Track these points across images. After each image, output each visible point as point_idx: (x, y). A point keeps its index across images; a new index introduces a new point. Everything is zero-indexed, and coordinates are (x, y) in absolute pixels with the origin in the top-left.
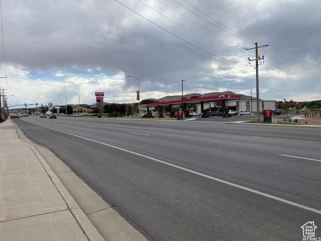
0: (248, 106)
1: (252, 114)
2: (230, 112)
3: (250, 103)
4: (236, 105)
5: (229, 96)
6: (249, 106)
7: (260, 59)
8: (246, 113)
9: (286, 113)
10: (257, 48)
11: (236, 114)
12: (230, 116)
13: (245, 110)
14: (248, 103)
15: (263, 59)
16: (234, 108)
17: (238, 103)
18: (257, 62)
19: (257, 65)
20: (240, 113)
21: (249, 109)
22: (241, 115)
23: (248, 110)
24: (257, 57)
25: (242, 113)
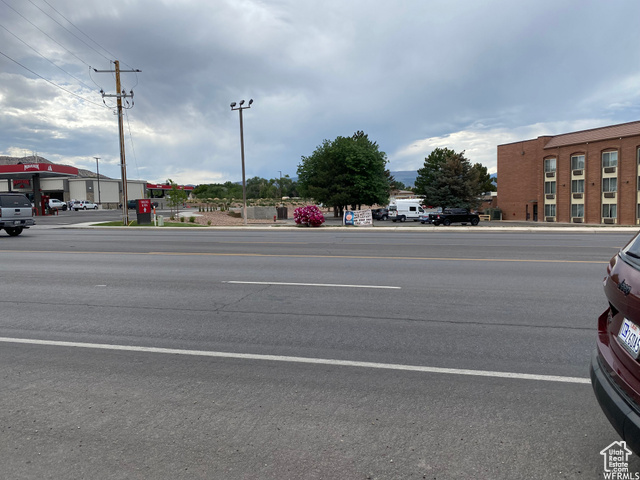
0: (90, 191)
1: (100, 208)
2: (52, 203)
3: (95, 184)
4: (62, 189)
5: (50, 169)
6: (92, 191)
7: (125, 96)
8: (88, 206)
9: (174, 205)
10: (118, 71)
11: (64, 208)
12: (53, 211)
13: (84, 199)
14: (89, 184)
15: (132, 96)
16: (58, 195)
17: (67, 183)
18: (119, 101)
19: (120, 107)
20: (75, 206)
21: (93, 197)
22: (77, 209)
23: (90, 199)
24: (118, 91)
25: (79, 206)
